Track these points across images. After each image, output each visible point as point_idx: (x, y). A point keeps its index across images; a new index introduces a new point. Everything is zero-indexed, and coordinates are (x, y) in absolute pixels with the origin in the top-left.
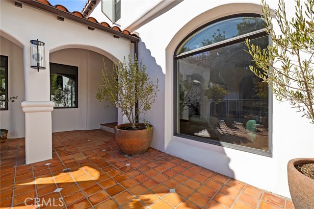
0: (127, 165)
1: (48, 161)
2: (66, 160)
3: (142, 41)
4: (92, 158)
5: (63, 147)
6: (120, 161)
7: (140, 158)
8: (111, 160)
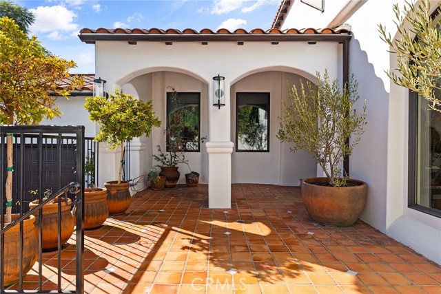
0: (309, 233)
1: (227, 210)
2: (243, 213)
3: (356, 38)
4: (271, 217)
5: (245, 199)
6: (302, 228)
7: (334, 231)
8: (293, 224)
